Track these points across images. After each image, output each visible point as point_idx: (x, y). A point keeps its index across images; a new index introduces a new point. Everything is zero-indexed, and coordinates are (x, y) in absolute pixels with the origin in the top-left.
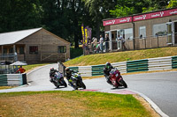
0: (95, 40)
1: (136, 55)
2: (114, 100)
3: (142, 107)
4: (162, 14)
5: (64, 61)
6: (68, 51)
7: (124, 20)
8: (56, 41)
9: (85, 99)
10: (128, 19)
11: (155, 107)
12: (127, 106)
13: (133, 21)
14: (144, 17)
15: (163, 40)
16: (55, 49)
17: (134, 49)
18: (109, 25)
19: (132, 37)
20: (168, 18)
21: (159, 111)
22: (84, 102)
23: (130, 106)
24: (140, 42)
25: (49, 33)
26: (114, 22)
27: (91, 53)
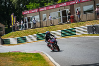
3: (44, 60)
4: (55, 6)
5: (2, 36)
6: (4, 30)
7: (34, 11)
9: (13, 57)
10: (37, 10)
11: (51, 59)
12: (36, 59)
13: (39, 11)
14: (45, 8)
15: (56, 21)
17: (41, 27)
18: (26, 14)
19: (39, 20)
20: (59, 9)
22: (12, 58)
23: (38, 59)
24: (44, 23)
26: (28, 12)
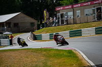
0: (51, 19)
1: (75, 27)
2: (61, 53)
3: (77, 57)
5: (34, 31)
6: (36, 26)
7: (68, 7)
8: (29, 20)
10: (70, 7)
11: (85, 56)
12: (69, 56)
13: (73, 7)
14: (79, 5)
15: (91, 18)
16: (28, 25)
17: (74, 24)
18: (59, 10)
19: (72, 17)
20: (93, 6)
21: (87, 59)
22: (44, 54)
23: (71, 56)
24: (77, 19)
25: (25, 16)
27: (49, 26)
